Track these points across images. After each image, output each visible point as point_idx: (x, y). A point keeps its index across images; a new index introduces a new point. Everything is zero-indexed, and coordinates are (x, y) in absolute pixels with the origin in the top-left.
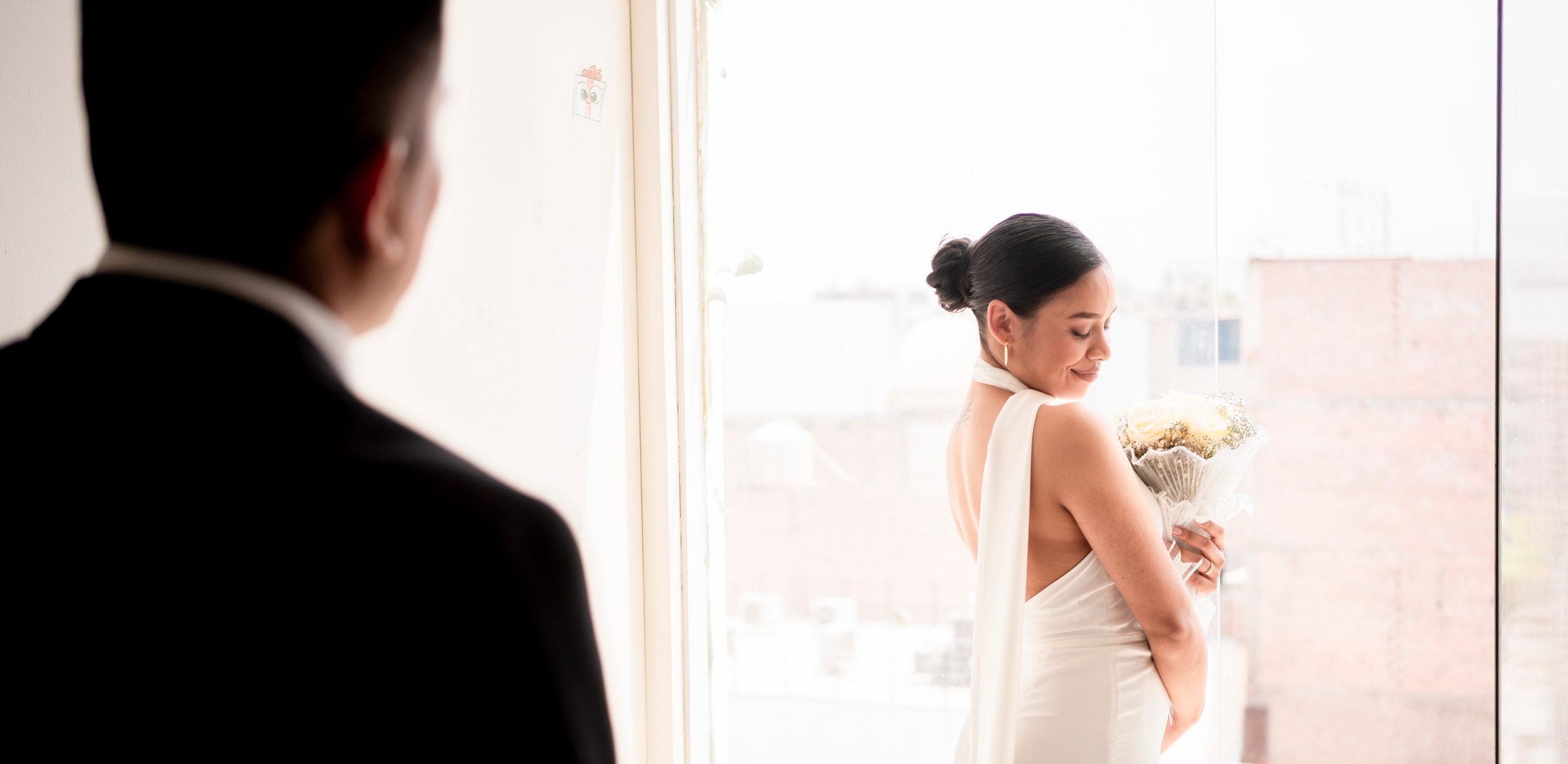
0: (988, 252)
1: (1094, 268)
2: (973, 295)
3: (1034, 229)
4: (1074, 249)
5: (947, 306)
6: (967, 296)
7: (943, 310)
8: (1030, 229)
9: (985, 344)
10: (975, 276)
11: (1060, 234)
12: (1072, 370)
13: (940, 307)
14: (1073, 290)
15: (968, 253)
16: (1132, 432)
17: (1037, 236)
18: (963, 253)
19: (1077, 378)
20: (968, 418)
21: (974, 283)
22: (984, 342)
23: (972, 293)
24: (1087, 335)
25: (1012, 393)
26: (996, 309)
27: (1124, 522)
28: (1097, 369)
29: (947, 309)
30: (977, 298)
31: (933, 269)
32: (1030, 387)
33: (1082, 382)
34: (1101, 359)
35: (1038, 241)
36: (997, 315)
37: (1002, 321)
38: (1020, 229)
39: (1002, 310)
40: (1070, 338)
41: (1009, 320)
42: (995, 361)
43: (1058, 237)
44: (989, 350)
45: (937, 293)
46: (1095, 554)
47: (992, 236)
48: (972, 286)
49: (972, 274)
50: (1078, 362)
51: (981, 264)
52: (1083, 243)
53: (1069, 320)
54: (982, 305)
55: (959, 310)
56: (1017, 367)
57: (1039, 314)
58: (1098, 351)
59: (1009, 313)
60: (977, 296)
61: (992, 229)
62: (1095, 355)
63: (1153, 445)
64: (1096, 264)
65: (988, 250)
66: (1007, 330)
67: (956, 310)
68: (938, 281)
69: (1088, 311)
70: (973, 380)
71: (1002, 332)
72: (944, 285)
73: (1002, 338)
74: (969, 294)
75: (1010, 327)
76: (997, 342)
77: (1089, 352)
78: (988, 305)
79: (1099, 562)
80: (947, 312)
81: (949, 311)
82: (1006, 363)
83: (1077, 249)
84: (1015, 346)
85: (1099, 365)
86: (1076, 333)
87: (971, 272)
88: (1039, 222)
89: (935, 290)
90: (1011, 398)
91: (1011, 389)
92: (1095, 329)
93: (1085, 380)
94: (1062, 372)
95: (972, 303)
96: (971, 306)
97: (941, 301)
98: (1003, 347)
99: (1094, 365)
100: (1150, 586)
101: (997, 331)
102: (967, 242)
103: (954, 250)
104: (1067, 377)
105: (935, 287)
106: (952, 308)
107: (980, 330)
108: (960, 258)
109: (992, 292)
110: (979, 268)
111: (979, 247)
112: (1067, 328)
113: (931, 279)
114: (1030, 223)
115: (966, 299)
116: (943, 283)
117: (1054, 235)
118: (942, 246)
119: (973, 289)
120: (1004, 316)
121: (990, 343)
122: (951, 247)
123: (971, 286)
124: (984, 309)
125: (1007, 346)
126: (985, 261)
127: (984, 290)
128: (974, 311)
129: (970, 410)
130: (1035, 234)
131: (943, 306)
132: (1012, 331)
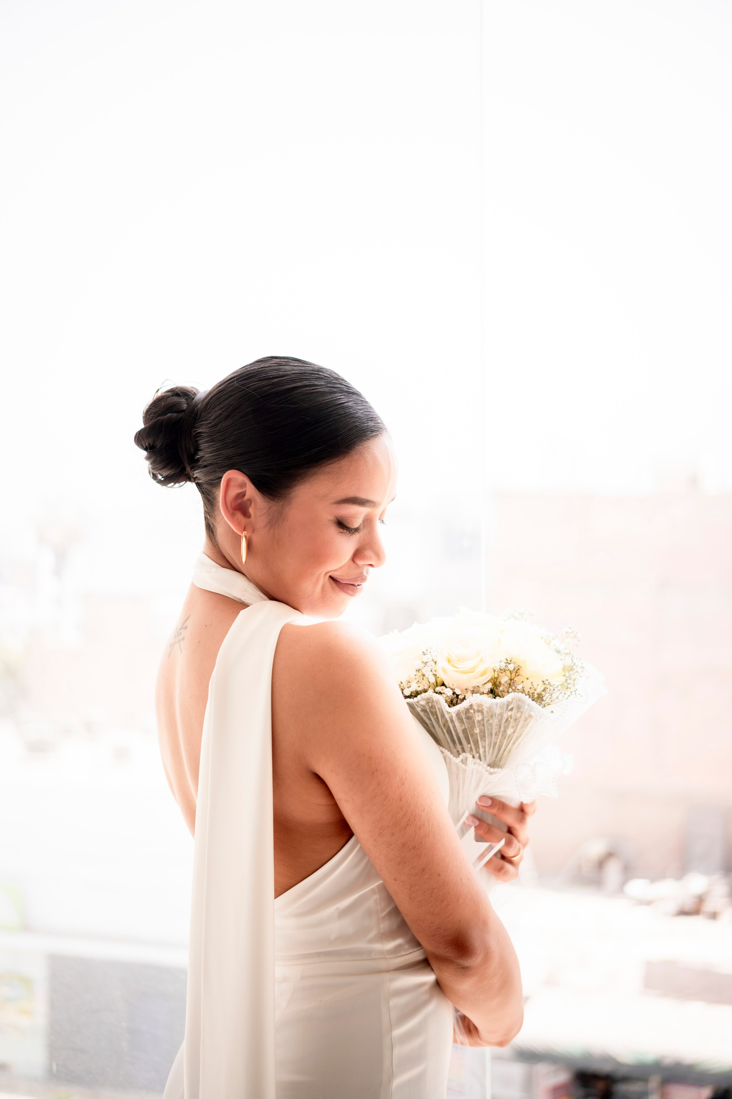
0: (227, 402)
1: (373, 436)
2: (200, 463)
3: (294, 376)
4: (348, 407)
5: (160, 477)
6: (190, 464)
7: (155, 482)
8: (288, 375)
9: (213, 532)
10: (206, 435)
11: (329, 385)
12: (331, 577)
13: (150, 478)
14: (344, 463)
15: (196, 405)
16: (444, 670)
17: (299, 384)
18: (188, 404)
19: (337, 589)
20: (183, 639)
21: (202, 446)
22: (210, 529)
23: (198, 460)
24: (357, 530)
25: (244, 605)
26: (232, 484)
27: (401, 800)
28: (363, 579)
29: (160, 482)
30: (205, 466)
31: (145, 422)
32: (272, 598)
33: (343, 595)
34: (371, 565)
35: (298, 391)
36: (234, 492)
37: (239, 501)
38: (274, 373)
39: (243, 485)
40: (333, 531)
41: (250, 500)
42: (224, 557)
43: (327, 390)
44: (216, 541)
45: (148, 458)
46: (357, 842)
47: (234, 381)
48: (200, 450)
49: (200, 433)
50: (341, 568)
51: (215, 419)
52: (359, 402)
53: (335, 506)
54: (212, 477)
55: (177, 485)
56: (257, 569)
57: (293, 494)
58: (368, 553)
59: (251, 490)
60: (205, 463)
61: (234, 373)
62: (364, 558)
63: (472, 689)
64: (377, 431)
65: (225, 400)
66: (246, 514)
67: (172, 484)
68: (150, 441)
69: (363, 495)
70: (193, 585)
71: (239, 516)
72: (159, 446)
73: (238, 524)
74: (194, 462)
75: (251, 510)
76: (233, 531)
77: (357, 554)
78: (221, 478)
79: (364, 853)
80: (159, 485)
81: (163, 485)
82: (244, 560)
83: (351, 407)
84: (256, 539)
85: (367, 573)
86: (342, 525)
87: (200, 430)
88: (300, 368)
89: (145, 453)
90: (243, 612)
91: (245, 599)
92: (368, 521)
93: (346, 592)
94: (318, 579)
95: (197, 474)
96: (196, 478)
97: (153, 469)
98: (238, 538)
99: (362, 573)
100: (432, 893)
101: (232, 515)
102: (195, 392)
103: (176, 399)
104: (323, 588)
105: (146, 449)
106: (167, 480)
107: (206, 512)
108: (183, 411)
109: (228, 458)
110: (210, 425)
111: (212, 398)
112: (332, 518)
113: (141, 438)
114: (287, 367)
115: (188, 469)
116: (158, 444)
117: (321, 385)
118: (159, 394)
119: (201, 454)
120: (243, 495)
121: (220, 531)
122: (172, 396)
123: (197, 449)
124: (215, 483)
125: (245, 537)
126: (220, 414)
127: (216, 455)
128: (198, 485)
129: (186, 628)
130: (296, 382)
131: (155, 477)
132: (252, 516)
